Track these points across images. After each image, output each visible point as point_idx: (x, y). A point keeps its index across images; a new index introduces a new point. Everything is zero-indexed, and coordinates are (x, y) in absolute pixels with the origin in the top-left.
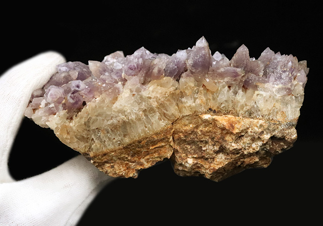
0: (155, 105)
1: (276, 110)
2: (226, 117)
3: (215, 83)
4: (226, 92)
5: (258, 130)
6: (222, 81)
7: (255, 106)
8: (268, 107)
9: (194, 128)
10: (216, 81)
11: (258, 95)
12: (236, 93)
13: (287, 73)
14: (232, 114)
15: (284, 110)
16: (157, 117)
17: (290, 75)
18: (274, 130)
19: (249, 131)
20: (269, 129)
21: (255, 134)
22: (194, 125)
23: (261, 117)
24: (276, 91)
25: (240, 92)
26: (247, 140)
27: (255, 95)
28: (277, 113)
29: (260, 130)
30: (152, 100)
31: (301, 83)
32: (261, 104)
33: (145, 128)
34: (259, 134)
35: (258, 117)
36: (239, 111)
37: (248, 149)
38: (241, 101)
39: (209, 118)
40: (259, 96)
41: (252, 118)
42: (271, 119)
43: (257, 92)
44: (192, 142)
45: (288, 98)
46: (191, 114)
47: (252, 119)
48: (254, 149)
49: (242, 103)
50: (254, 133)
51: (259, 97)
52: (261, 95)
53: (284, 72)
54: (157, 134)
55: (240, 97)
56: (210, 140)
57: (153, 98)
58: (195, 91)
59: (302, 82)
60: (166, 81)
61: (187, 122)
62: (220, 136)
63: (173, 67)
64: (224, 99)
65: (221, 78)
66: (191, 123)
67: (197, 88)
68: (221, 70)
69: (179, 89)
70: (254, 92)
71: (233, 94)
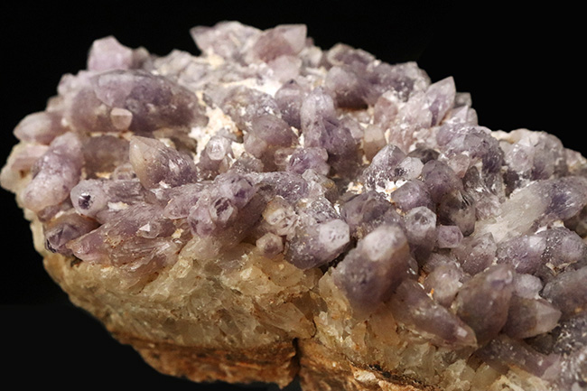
0: (248, 307)
4: (422, 352)
6: (416, 332)
9: (341, 371)
10: (402, 325)
11: (504, 386)
12: (449, 361)
16: (253, 328)
25: (461, 364)
27: (499, 382)
30: (242, 297)
33: (221, 336)
38: (458, 380)
39: (369, 382)
40: (507, 389)
43: (503, 379)
49: (459, 387)
55: (458, 374)
57: (245, 296)
58: (347, 322)
60: (282, 275)
63: (304, 256)
64: (415, 364)
65: (414, 326)
66: (334, 360)
67: (351, 320)
68: (420, 311)
69: (317, 293)
70: (498, 377)
71: (441, 360)
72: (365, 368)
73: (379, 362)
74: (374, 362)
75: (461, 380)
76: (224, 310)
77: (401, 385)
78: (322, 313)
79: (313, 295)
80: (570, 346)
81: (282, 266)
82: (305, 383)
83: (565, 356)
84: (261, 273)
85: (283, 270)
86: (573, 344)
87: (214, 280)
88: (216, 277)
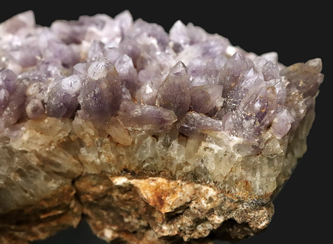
0: (34, 161)
1: (234, 178)
2: (153, 180)
3: (129, 132)
4: (149, 145)
5: (205, 206)
6: (139, 129)
7: (203, 165)
8: (221, 171)
9: (107, 191)
10: (130, 128)
11: (205, 149)
12: (167, 145)
13: (253, 121)
14: (164, 176)
15: (249, 178)
16: (42, 178)
17: (258, 124)
18: (230, 212)
19: (192, 206)
20: (221, 209)
21: (199, 213)
22: (106, 188)
23: (212, 184)
24: (234, 147)
25: (175, 144)
26: (187, 220)
27: (202, 148)
28: (237, 182)
29: (210, 206)
30: (28, 154)
31: (279, 137)
32: (211, 166)
33: (24, 193)
34: (207, 213)
35: (208, 182)
36: (176, 172)
37: (190, 234)
38: (177, 157)
39: (124, 183)
40: (208, 150)
41: (199, 183)
42: (227, 190)
43: (204, 144)
44: (108, 208)
45: (256, 159)
46: (98, 173)
47: (199, 185)
48: (200, 233)
49: (179, 162)
50: (199, 210)
51: (208, 152)
52: (211, 149)
53: (247, 119)
54: (46, 200)
55: (176, 152)
56: (133, 211)
57: (30, 152)
58: (97, 143)
59: (280, 134)
60: (48, 126)
61: (95, 182)
62: (144, 210)
63: (57, 105)
64: (147, 156)
65: (137, 125)
66: (100, 184)
67: (99, 140)
68: (137, 112)
69: (74, 134)
70: (200, 144)
71: (162, 147)
72: (119, 175)
73: (126, 166)
74: (123, 167)
75: (179, 156)
76: (19, 169)
77: (145, 179)
78: (82, 149)
79: (72, 137)
80: (235, 105)
81: (46, 121)
82: (90, 218)
83: (234, 112)
84: (35, 132)
85: (48, 122)
86: (235, 103)
87: (7, 148)
88: (7, 145)
